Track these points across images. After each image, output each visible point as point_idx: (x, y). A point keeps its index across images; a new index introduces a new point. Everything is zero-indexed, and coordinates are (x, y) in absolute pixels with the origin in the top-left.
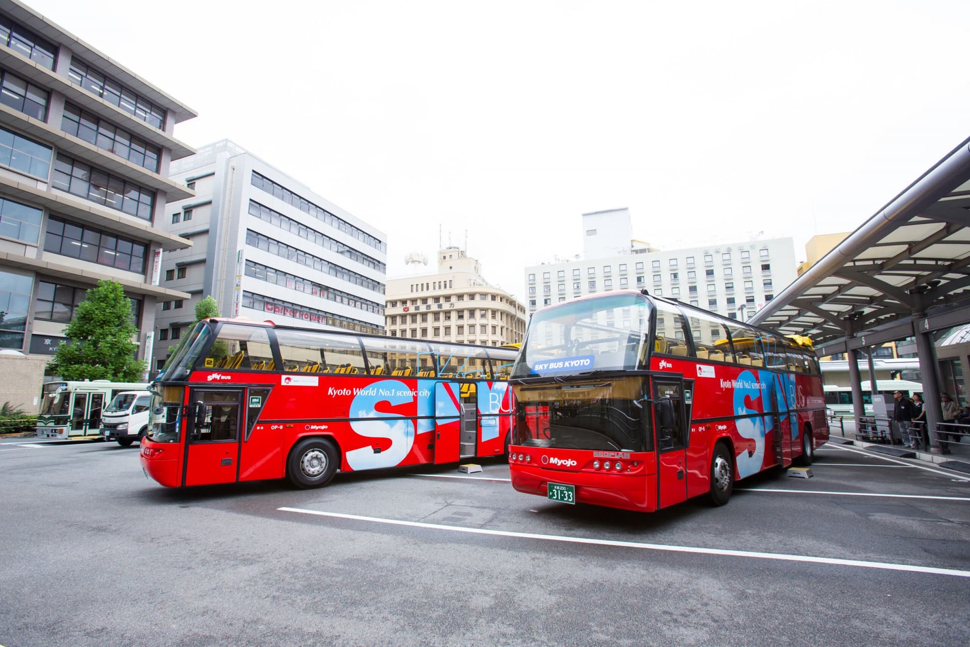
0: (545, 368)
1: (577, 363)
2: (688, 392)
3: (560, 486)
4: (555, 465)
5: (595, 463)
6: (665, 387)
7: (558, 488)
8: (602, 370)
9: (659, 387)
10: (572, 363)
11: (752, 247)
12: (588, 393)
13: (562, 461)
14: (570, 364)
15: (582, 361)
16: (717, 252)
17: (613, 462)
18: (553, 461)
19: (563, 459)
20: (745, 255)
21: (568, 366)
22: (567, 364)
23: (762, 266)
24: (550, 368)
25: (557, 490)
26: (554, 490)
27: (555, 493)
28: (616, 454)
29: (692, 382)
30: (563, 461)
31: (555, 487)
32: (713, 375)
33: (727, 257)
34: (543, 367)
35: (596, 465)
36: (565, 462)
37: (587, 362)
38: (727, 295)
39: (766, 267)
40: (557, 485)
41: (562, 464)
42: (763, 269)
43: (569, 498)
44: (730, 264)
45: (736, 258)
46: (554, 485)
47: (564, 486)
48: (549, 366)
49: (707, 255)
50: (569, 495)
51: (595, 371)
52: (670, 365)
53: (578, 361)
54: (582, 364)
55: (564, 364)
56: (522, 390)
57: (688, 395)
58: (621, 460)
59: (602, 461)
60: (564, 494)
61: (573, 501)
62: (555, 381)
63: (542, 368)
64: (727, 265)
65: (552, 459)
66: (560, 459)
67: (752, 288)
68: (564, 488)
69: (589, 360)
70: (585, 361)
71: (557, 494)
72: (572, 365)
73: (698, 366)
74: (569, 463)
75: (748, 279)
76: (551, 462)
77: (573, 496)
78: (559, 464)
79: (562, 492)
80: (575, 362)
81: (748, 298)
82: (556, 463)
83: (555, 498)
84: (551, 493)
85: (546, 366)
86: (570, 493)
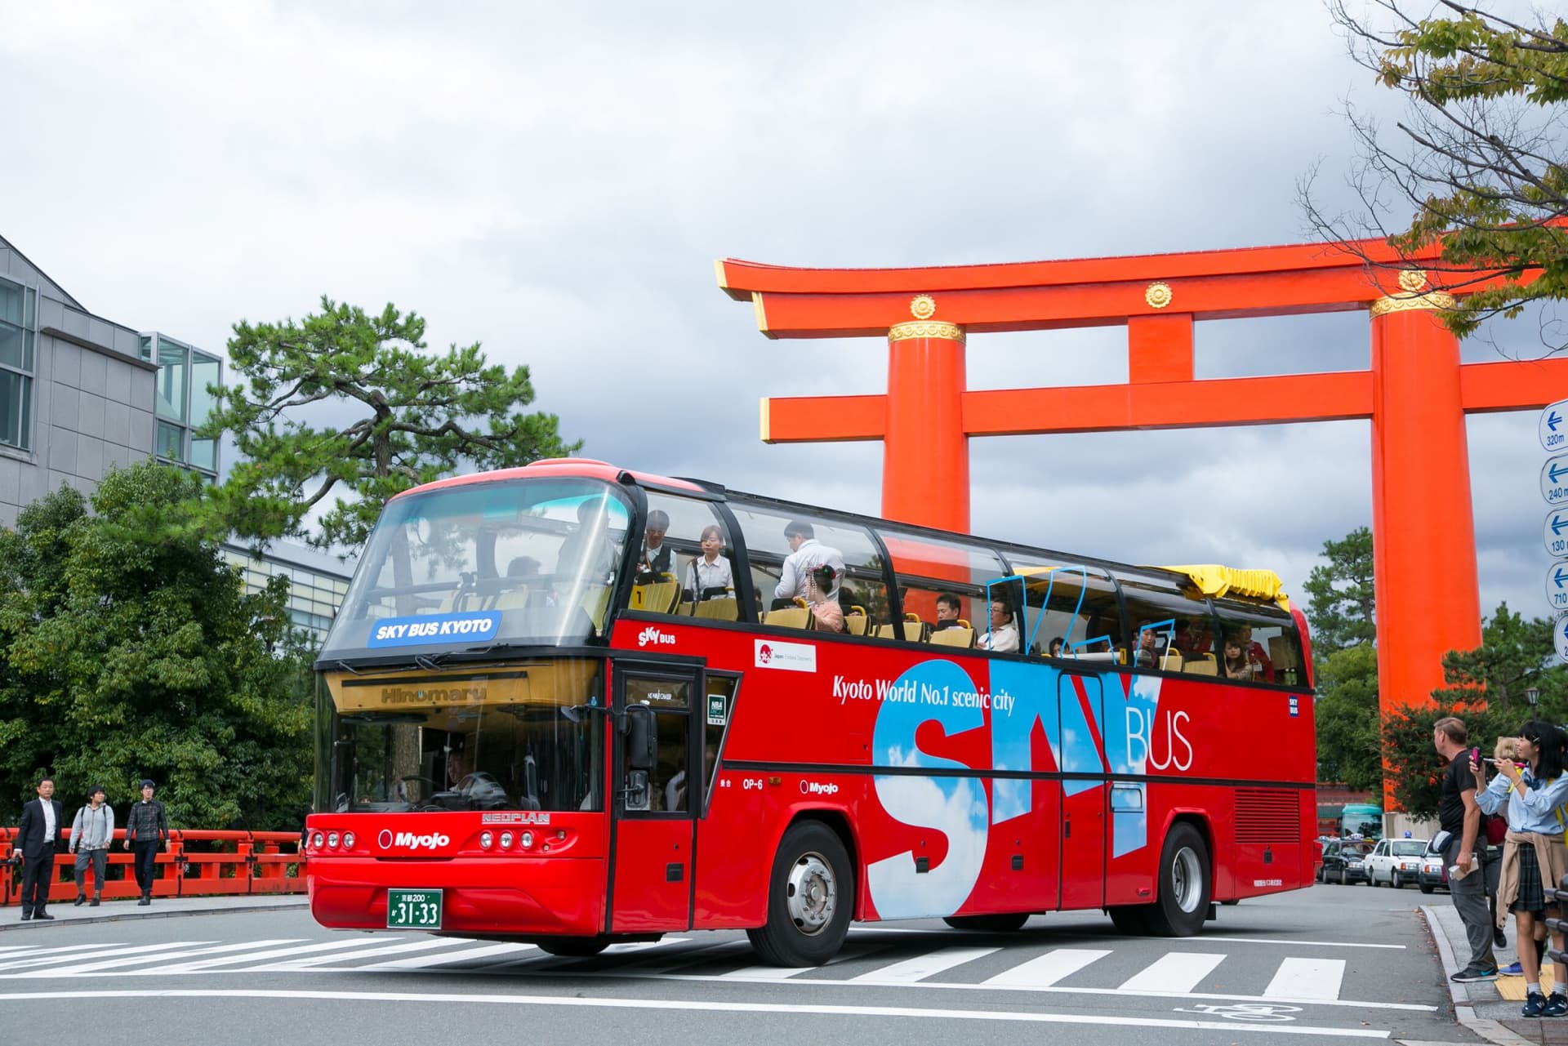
0: (400, 635)
1: (466, 626)
2: (718, 700)
3: (413, 894)
4: (406, 848)
5: (485, 836)
6: (649, 684)
7: (410, 898)
8: (511, 644)
9: (629, 683)
10: (456, 625)
12: (484, 691)
13: (420, 837)
14: (452, 627)
15: (476, 622)
17: (518, 830)
18: (403, 839)
19: (423, 835)
21: (448, 632)
22: (446, 627)
24: (411, 634)
25: (407, 904)
26: (400, 905)
27: (403, 912)
28: (524, 815)
29: (735, 679)
30: (421, 839)
31: (404, 897)
32: (810, 666)
34: (397, 632)
35: (487, 840)
36: (426, 841)
37: (484, 625)
40: (407, 894)
41: (420, 845)
43: (430, 917)
46: (401, 894)
47: (421, 894)
48: (407, 631)
50: (430, 910)
51: (496, 644)
52: (670, 639)
53: (469, 622)
54: (474, 630)
55: (439, 628)
56: (345, 684)
57: (717, 706)
58: (532, 827)
59: (498, 830)
60: (421, 910)
61: (436, 924)
62: (416, 664)
63: (393, 636)
65: (400, 836)
66: (416, 834)
68: (421, 898)
69: (489, 621)
70: (482, 622)
71: (407, 912)
72: (455, 631)
73: (759, 644)
74: (436, 841)
76: (397, 844)
77: (437, 912)
78: (414, 847)
79: (417, 906)
80: (462, 623)
82: (408, 844)
83: (401, 921)
84: (394, 913)
85: (402, 629)
86: (432, 906)
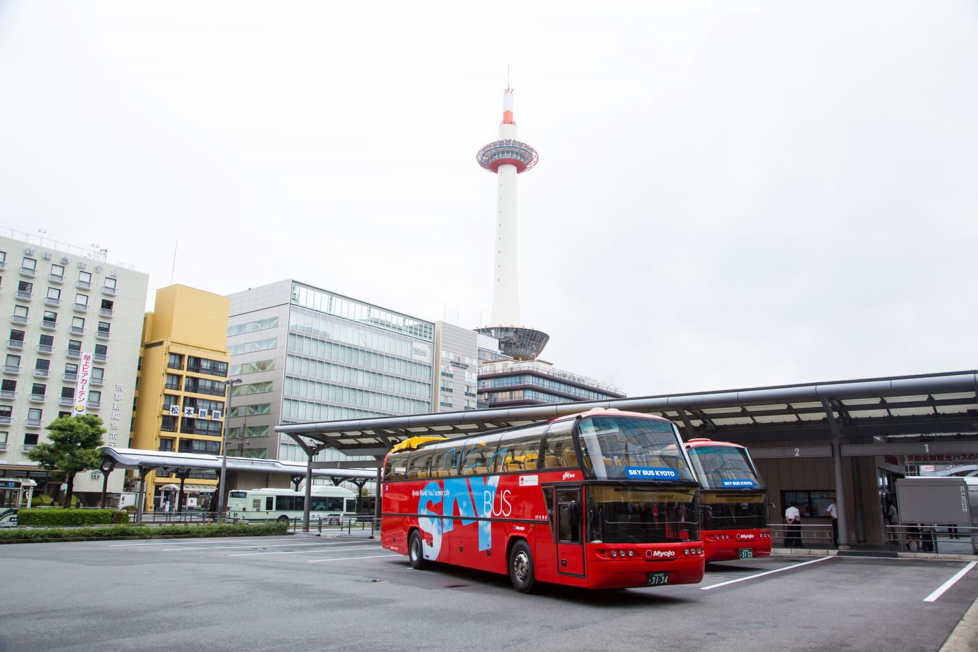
11: (97, 269)
16: (46, 259)
20: (85, 278)
23: (104, 301)
33: (58, 271)
38: (43, 329)
39: (107, 305)
42: (103, 307)
44: (60, 284)
45: (72, 277)
49: (28, 256)
64: (56, 283)
67: (81, 330)
75: (80, 313)
81: (72, 343)
